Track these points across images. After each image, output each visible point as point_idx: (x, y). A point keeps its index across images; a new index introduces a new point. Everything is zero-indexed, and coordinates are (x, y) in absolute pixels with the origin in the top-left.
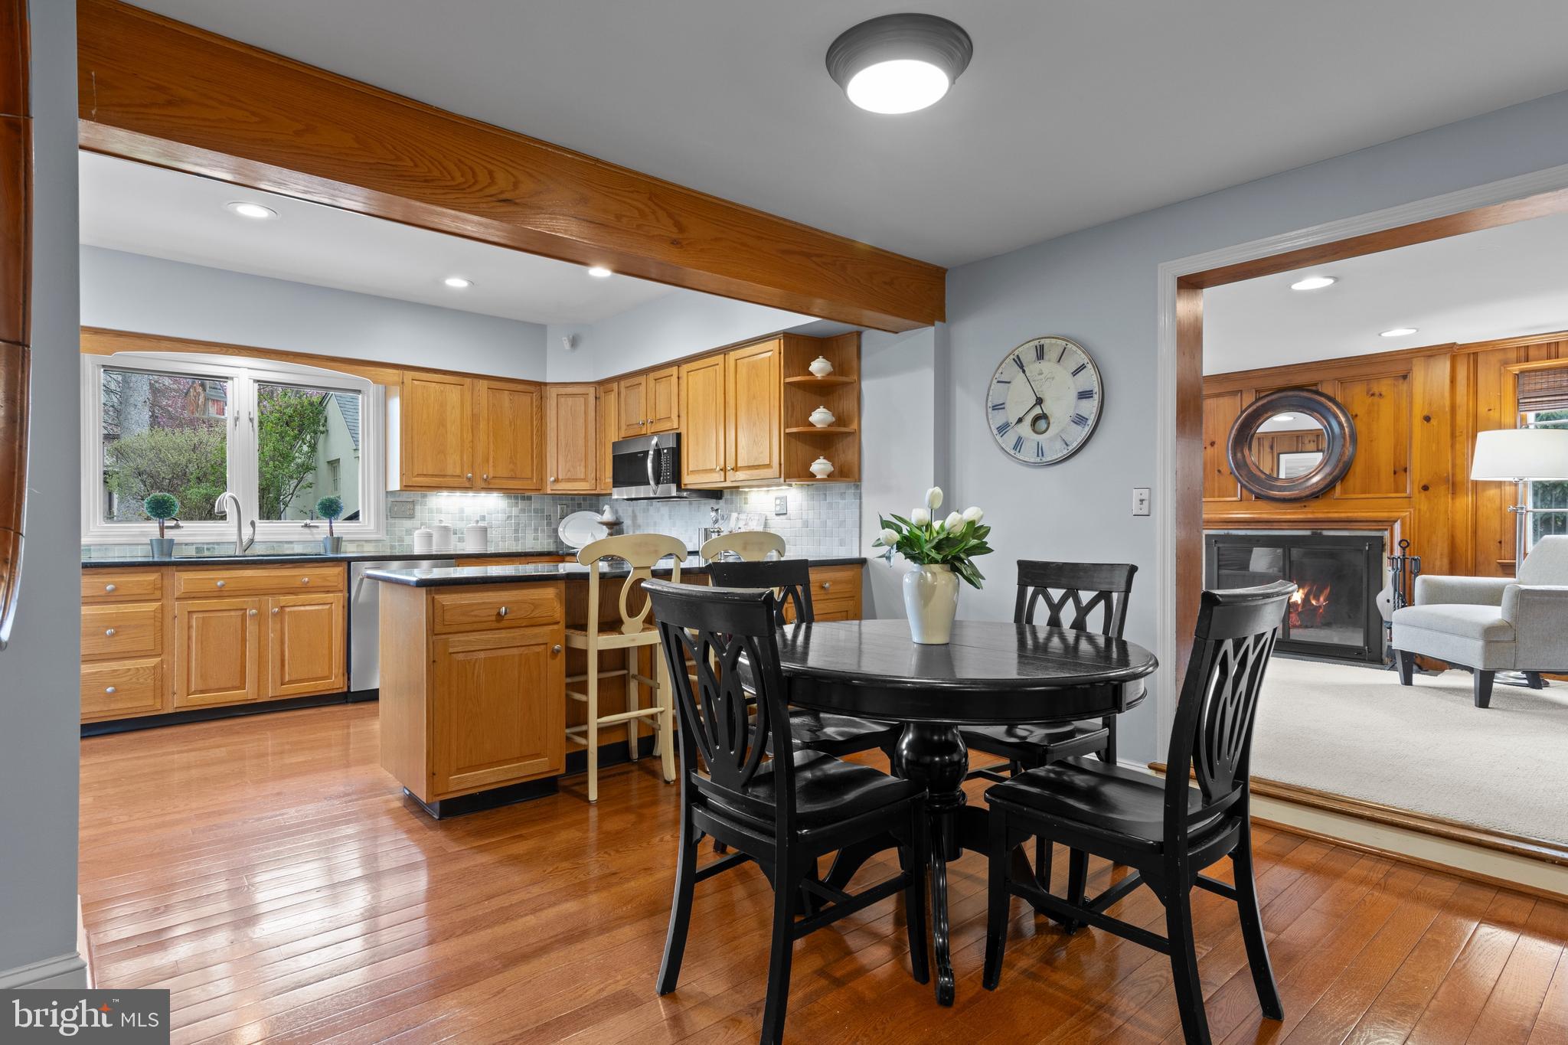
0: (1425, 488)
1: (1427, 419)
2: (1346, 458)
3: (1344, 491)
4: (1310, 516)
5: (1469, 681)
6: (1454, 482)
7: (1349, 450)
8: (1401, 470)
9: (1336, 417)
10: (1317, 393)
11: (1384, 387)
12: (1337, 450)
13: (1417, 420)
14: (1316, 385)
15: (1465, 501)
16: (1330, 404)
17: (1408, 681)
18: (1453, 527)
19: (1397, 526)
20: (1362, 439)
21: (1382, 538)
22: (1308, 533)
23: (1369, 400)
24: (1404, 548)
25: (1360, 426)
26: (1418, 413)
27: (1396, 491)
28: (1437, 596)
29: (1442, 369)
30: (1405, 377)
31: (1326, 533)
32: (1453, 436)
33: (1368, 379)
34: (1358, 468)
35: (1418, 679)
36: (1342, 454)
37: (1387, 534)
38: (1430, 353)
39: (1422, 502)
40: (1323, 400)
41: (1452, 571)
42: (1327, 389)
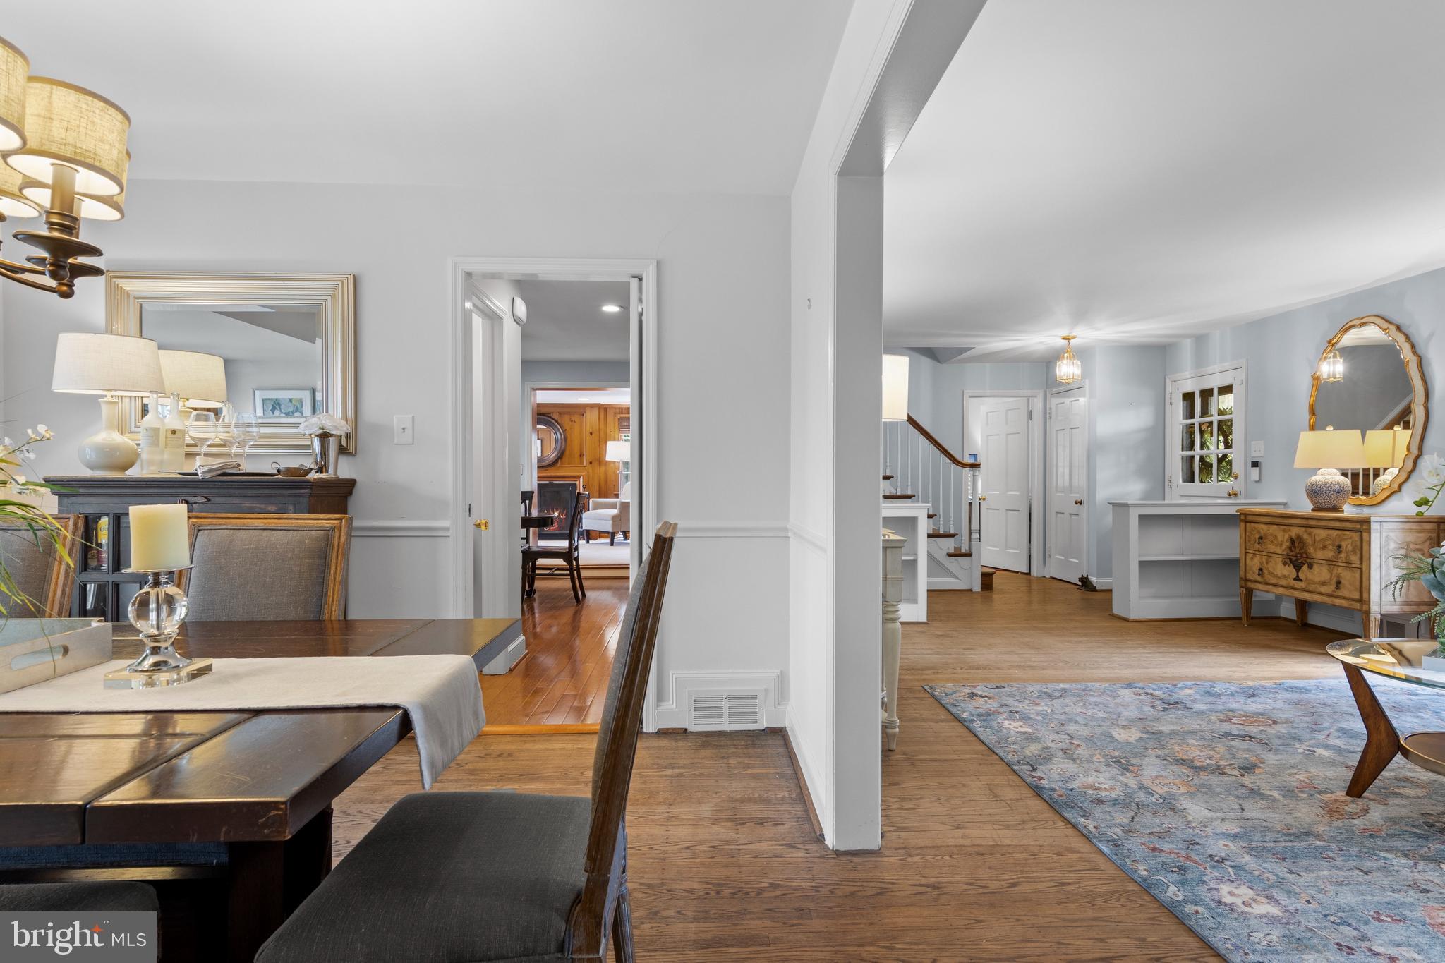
0: (591, 463)
1: (591, 434)
2: (562, 449)
3: (562, 464)
4: (549, 474)
5: (608, 540)
6: (599, 460)
7: (564, 444)
8: (582, 455)
9: (559, 430)
10: (550, 417)
11: (576, 418)
12: (559, 444)
13: (588, 433)
14: (550, 414)
15: (603, 468)
16: (555, 423)
17: (588, 542)
18: (600, 479)
19: (581, 479)
20: (568, 440)
21: (575, 484)
22: (547, 482)
23: (570, 423)
24: (584, 488)
25: (568, 435)
26: (589, 430)
27: (581, 464)
28: (598, 506)
29: (596, 412)
30: (583, 415)
31: (555, 482)
32: (600, 442)
33: (569, 414)
34: (567, 453)
35: (590, 542)
36: (561, 447)
37: (577, 482)
38: (592, 406)
39: (589, 468)
40: (553, 421)
41: (600, 497)
42: (556, 416)
